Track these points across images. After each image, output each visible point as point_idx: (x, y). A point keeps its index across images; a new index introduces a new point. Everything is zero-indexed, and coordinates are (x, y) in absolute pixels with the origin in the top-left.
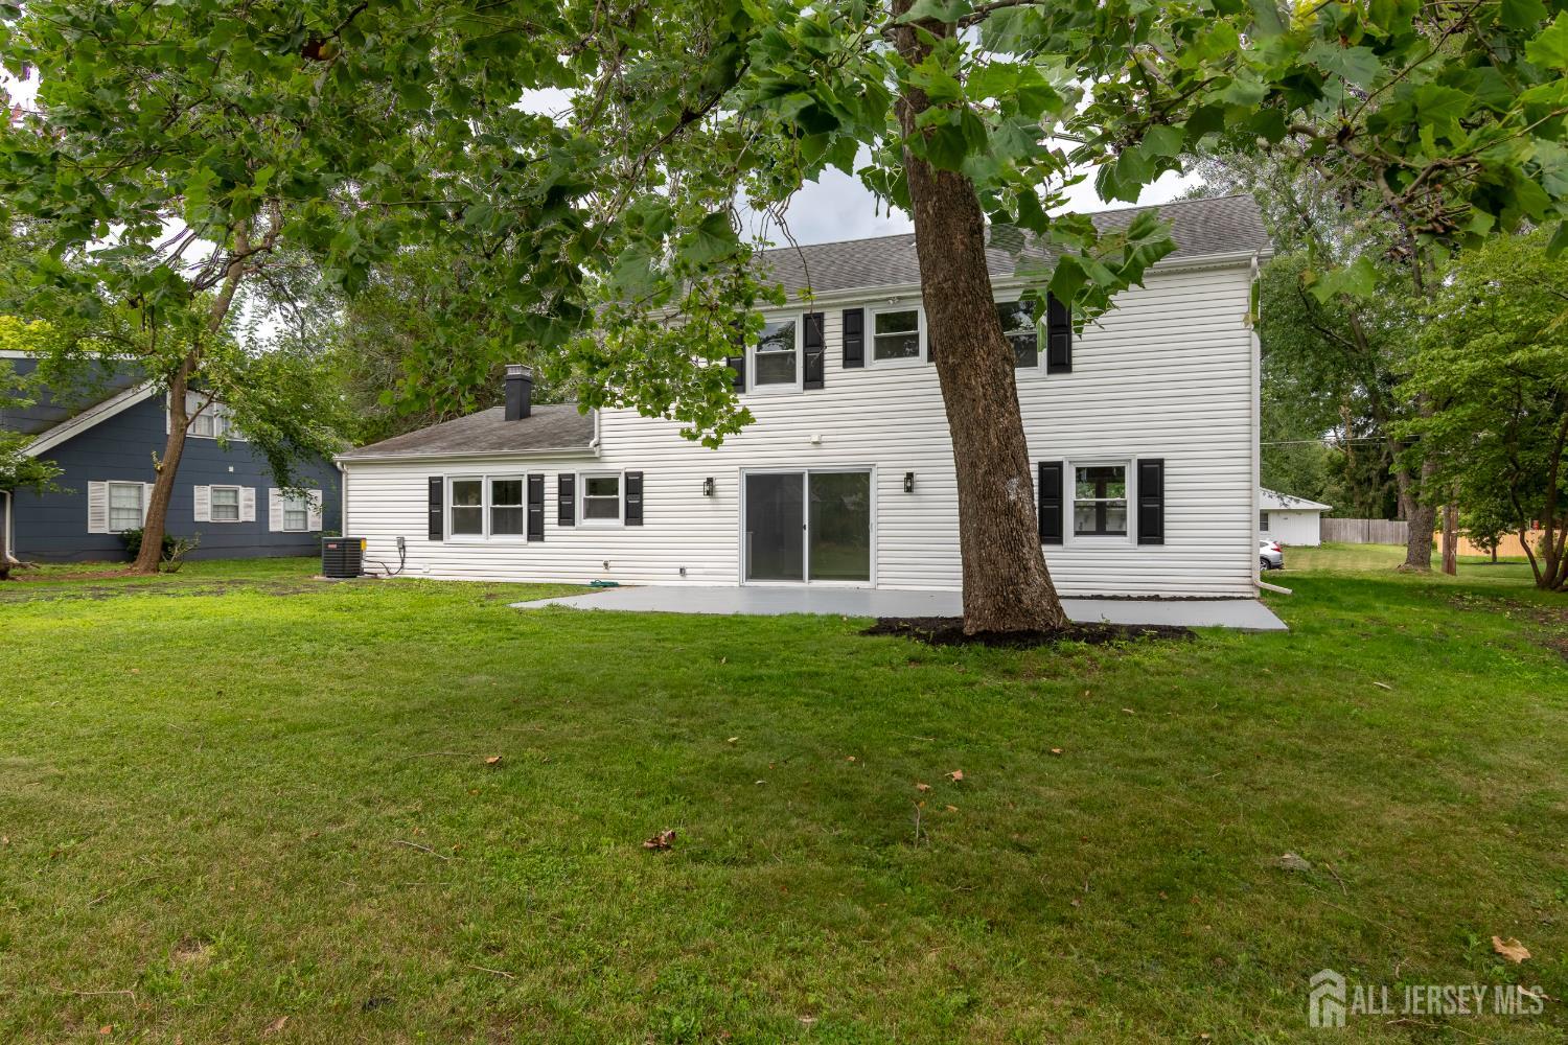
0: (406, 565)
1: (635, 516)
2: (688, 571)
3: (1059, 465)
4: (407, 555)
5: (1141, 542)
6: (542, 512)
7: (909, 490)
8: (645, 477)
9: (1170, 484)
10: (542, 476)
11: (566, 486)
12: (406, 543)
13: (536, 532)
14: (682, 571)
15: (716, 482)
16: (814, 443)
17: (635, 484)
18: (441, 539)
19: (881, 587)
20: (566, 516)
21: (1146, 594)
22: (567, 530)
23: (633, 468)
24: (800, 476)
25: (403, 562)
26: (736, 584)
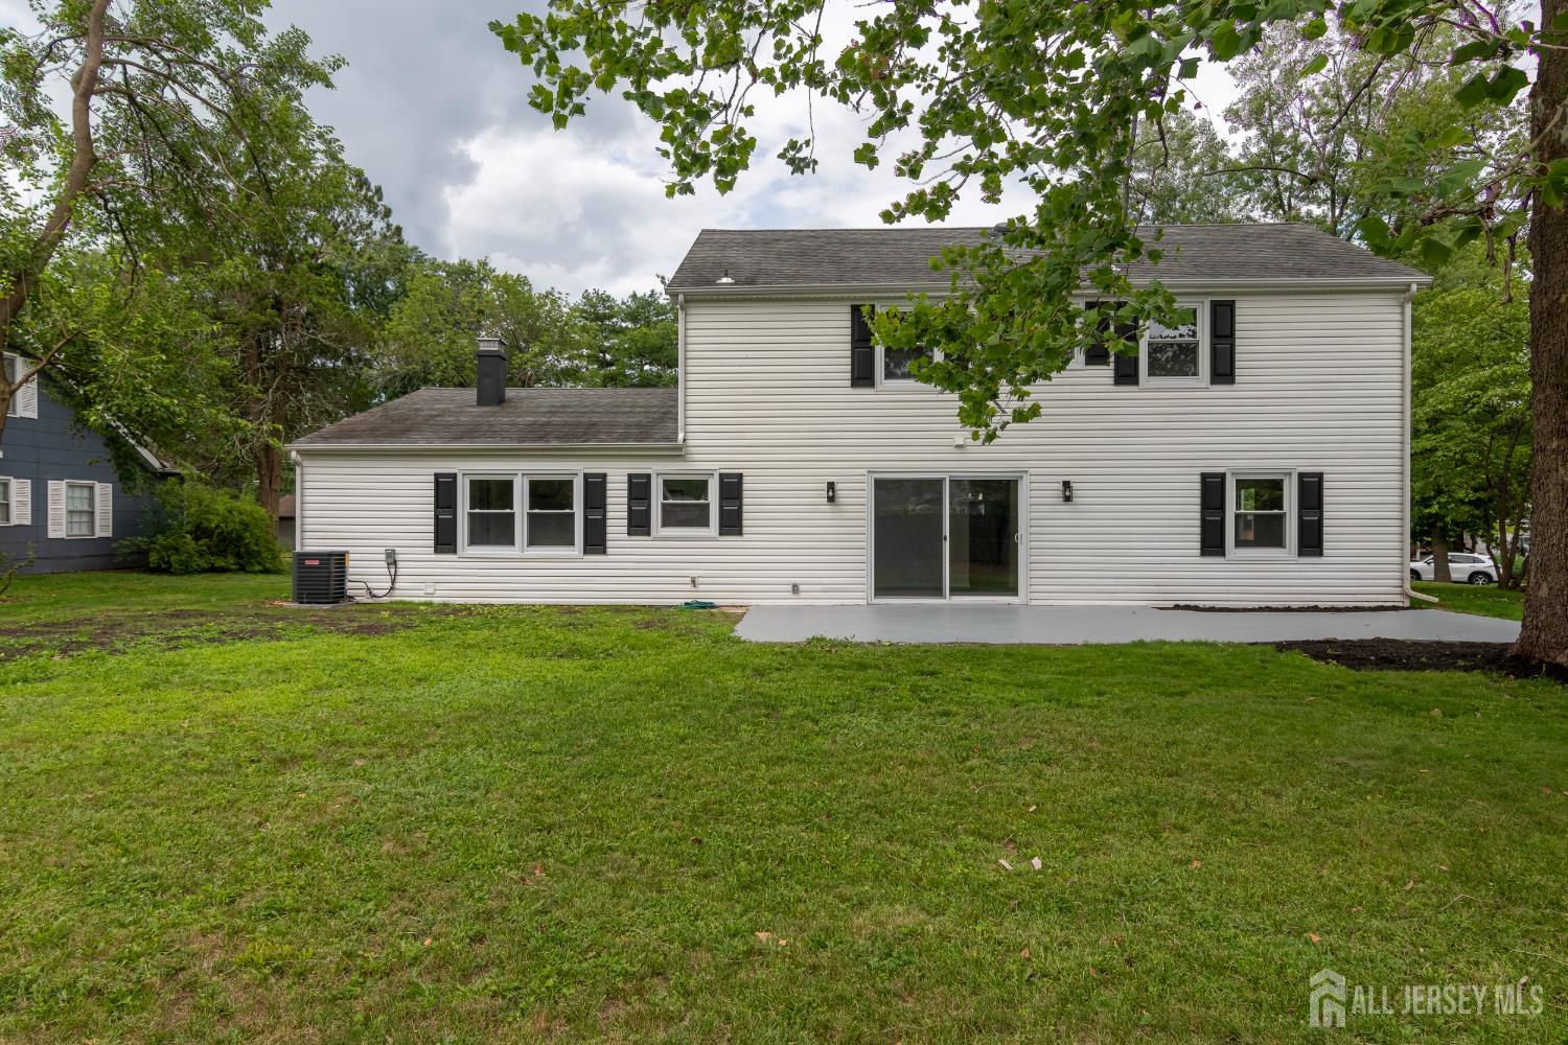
0: (397, 585)
1: (732, 523)
2: (801, 587)
3: (1223, 476)
4: (400, 571)
5: (1301, 554)
6: (604, 519)
7: (1068, 499)
8: (745, 480)
9: (1328, 497)
10: (604, 476)
11: (639, 489)
12: (398, 557)
13: (596, 542)
14: (795, 589)
15: (838, 486)
16: (958, 446)
17: (732, 487)
18: (455, 552)
19: (1034, 602)
20: (639, 524)
21: (1306, 604)
22: (640, 541)
23: (731, 468)
24: (940, 482)
25: (393, 582)
26: (864, 602)
